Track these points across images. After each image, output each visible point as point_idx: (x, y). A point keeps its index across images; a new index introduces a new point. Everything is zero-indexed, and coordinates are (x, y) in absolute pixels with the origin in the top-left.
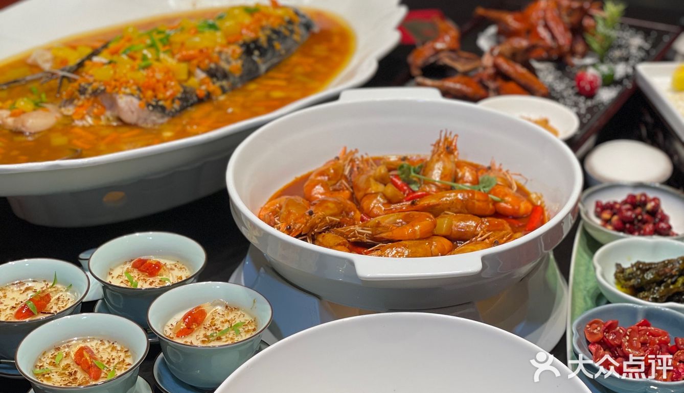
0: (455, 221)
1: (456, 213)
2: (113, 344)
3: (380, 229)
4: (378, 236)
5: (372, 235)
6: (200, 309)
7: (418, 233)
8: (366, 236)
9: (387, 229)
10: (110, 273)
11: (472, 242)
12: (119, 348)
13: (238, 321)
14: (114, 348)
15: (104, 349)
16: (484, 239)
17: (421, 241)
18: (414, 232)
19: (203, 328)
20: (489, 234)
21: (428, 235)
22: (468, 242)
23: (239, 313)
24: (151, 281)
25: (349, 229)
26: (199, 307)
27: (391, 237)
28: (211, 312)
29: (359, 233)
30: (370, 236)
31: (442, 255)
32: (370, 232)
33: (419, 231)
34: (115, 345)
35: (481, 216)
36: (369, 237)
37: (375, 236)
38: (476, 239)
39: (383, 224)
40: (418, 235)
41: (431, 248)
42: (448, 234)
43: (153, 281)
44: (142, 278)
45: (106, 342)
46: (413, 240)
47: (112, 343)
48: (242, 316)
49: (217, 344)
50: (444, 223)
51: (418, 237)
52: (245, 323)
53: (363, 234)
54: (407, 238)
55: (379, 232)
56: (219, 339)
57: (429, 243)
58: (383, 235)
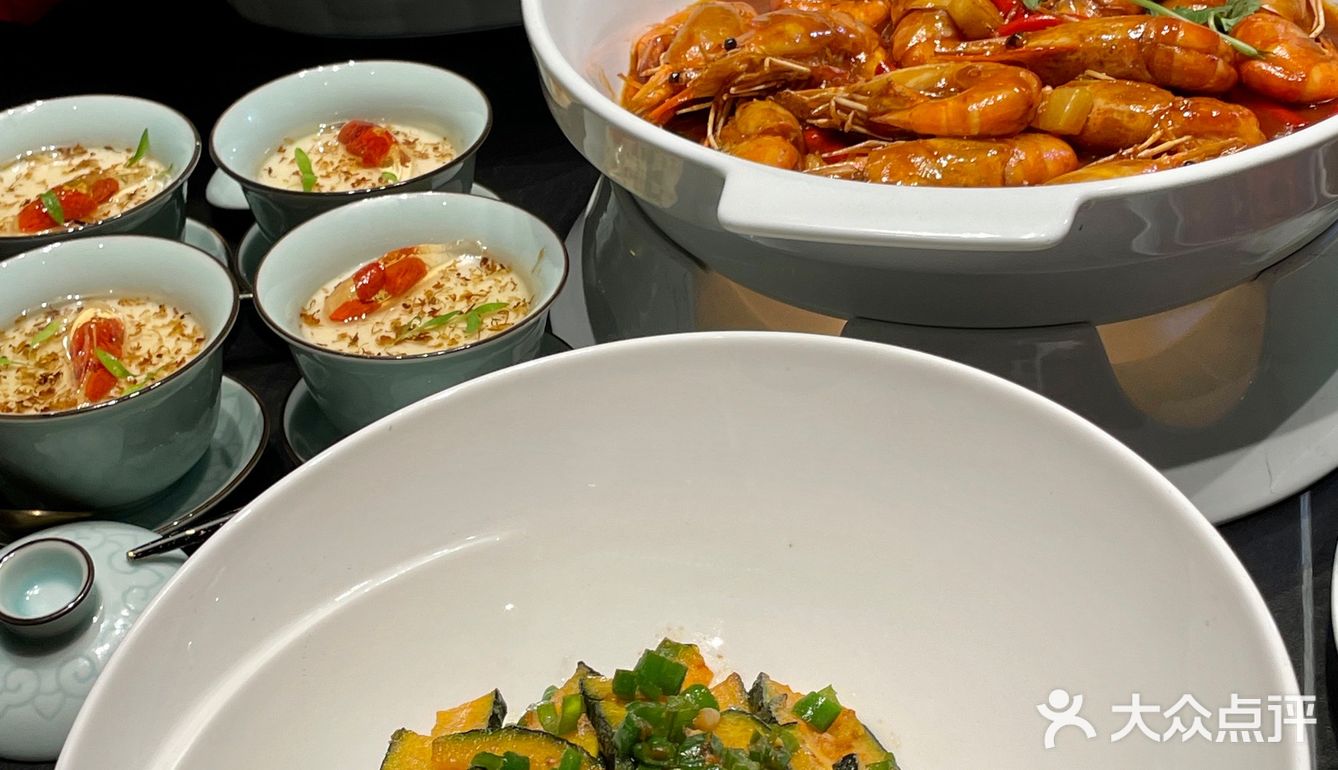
0: (1103, 97)
1: (1117, 78)
2: (182, 317)
3: (886, 101)
4: (877, 119)
5: (869, 115)
6: (412, 256)
7: (975, 120)
8: (855, 116)
9: (905, 101)
10: (281, 148)
11: (1121, 157)
12: (188, 331)
13: (492, 300)
14: (178, 328)
15: (155, 328)
16: (1158, 155)
17: (980, 144)
18: (964, 115)
19: (401, 307)
20: (1177, 141)
21: (1010, 129)
22: (1112, 156)
23: (506, 279)
24: (360, 177)
25: (818, 96)
26: (408, 251)
27: (905, 123)
28: (443, 267)
29: (839, 106)
30: (865, 117)
31: (1030, 185)
32: (864, 108)
33: (976, 114)
34: (184, 322)
35: (1179, 91)
36: (862, 119)
37: (871, 119)
38: (1135, 153)
39: (898, 88)
40: (975, 125)
41: (1005, 163)
42: (1076, 131)
43: (364, 179)
44: (345, 169)
45: (170, 312)
46: (959, 137)
47: (181, 314)
48: (511, 286)
49: (411, 349)
50: (1065, 104)
51: (975, 132)
52: (506, 305)
53: (846, 110)
54: (944, 131)
55: (882, 110)
56: (422, 338)
57: (1001, 151)
58: (890, 118)
